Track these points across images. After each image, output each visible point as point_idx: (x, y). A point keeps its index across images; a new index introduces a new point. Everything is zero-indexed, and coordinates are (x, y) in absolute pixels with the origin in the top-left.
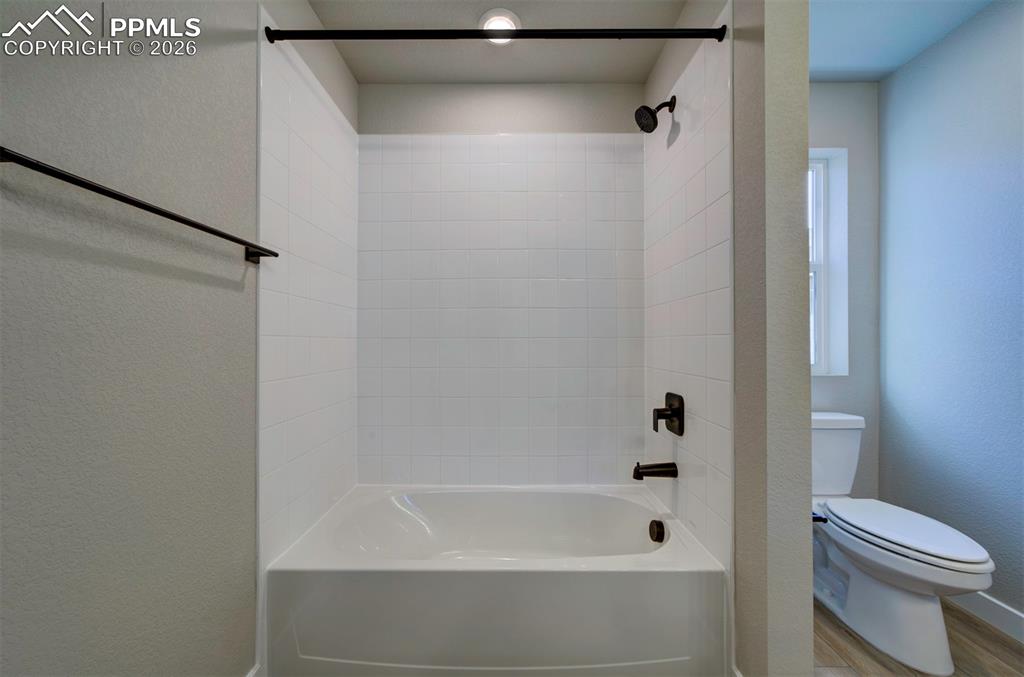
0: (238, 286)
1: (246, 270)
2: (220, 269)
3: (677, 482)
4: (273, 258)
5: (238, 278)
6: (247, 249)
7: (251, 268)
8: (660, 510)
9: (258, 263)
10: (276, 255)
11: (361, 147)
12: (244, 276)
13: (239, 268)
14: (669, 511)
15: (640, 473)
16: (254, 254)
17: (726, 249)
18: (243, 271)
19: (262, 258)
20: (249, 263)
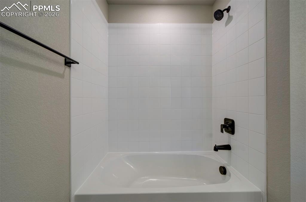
0: (62, 76)
1: (65, 69)
2: (53, 67)
3: (231, 152)
4: (77, 64)
5: (62, 72)
6: (65, 60)
7: (67, 69)
8: (224, 162)
9: (71, 67)
10: (78, 63)
11: (109, 28)
12: (64, 72)
13: (62, 68)
14: (226, 163)
15: (216, 149)
16: (69, 62)
17: (263, 61)
18: (63, 69)
19: (72, 65)
20: (66, 66)
